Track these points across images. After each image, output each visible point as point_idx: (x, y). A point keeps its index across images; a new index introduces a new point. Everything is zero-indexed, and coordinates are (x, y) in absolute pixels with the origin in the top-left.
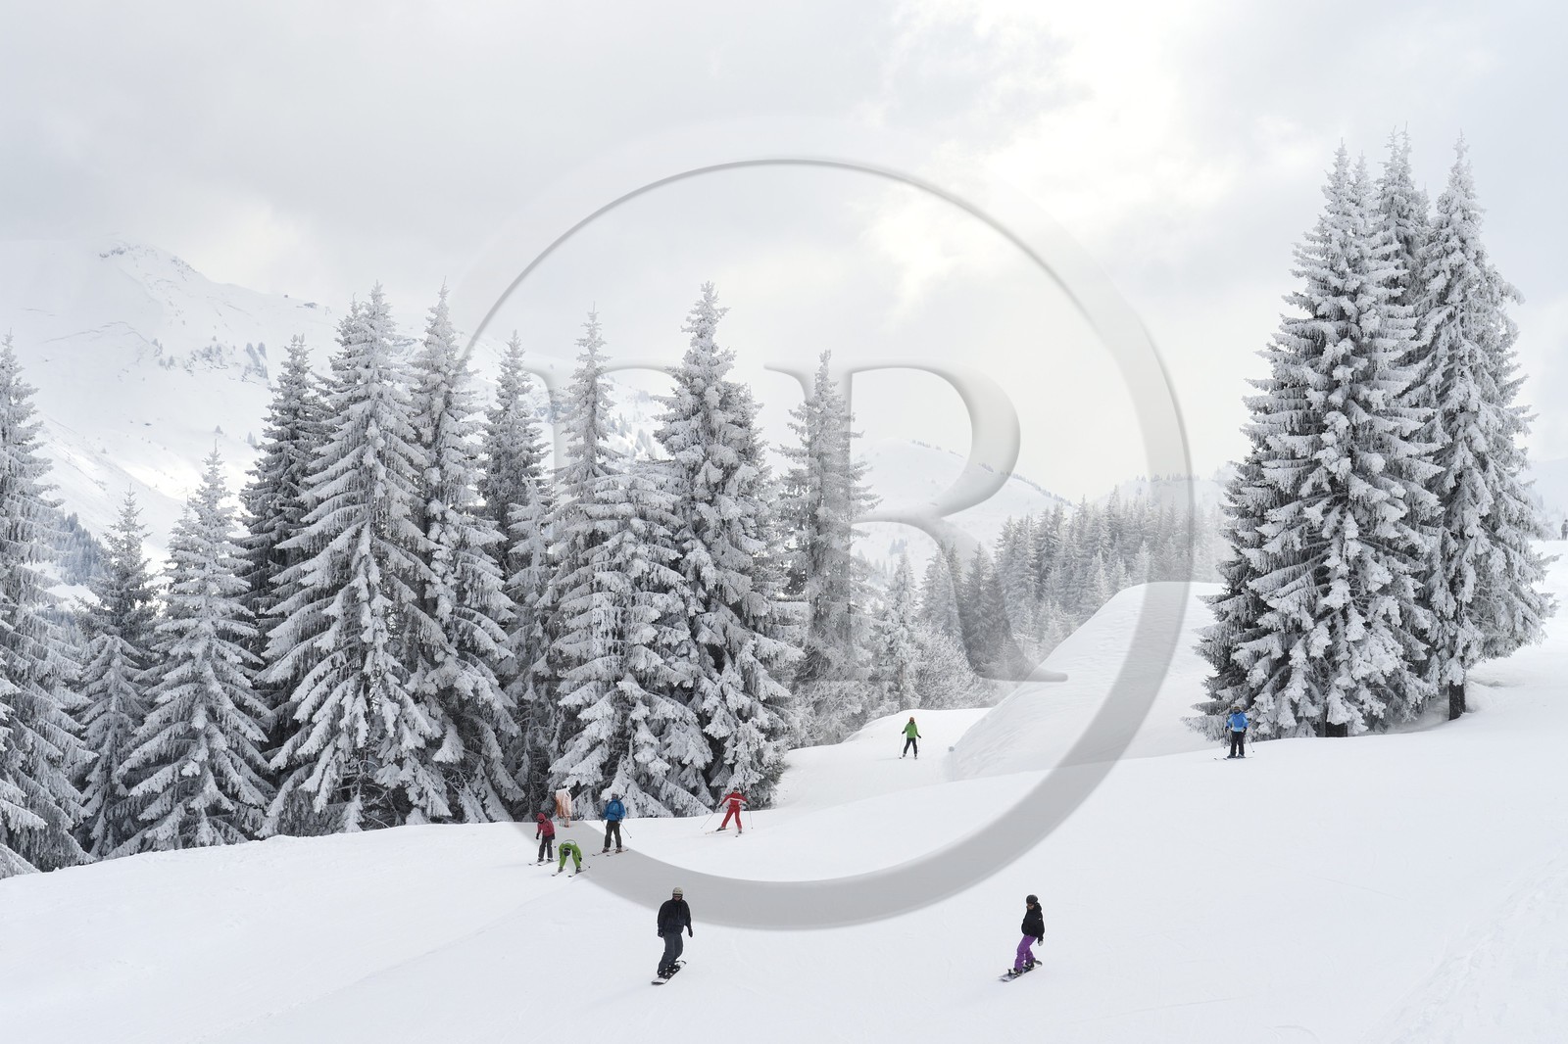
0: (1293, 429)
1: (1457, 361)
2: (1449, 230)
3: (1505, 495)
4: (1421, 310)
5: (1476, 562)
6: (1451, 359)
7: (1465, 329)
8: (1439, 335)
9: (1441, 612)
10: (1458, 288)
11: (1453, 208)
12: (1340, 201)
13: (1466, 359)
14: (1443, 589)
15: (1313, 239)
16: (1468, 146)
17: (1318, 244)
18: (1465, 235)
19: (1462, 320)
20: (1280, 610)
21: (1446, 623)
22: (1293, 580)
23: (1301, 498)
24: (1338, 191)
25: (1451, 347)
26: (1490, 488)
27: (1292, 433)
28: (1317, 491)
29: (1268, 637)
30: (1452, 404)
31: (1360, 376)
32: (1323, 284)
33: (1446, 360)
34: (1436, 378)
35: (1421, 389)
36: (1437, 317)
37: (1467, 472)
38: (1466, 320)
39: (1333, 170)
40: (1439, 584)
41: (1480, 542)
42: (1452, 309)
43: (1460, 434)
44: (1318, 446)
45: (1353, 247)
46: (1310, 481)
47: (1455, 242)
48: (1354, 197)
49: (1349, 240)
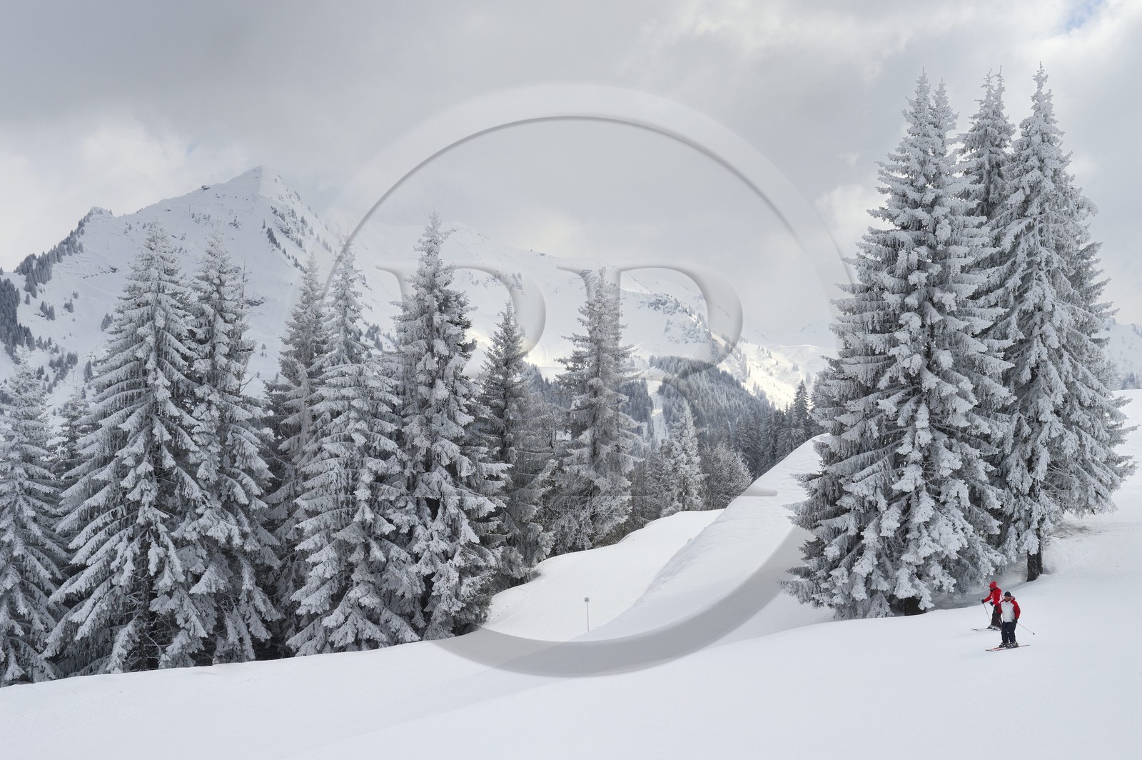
0: (874, 328)
1: (1035, 266)
2: (1029, 151)
3: (1078, 384)
4: (1002, 222)
5: (1049, 444)
6: (1030, 264)
7: (1043, 238)
8: (1019, 243)
9: (1017, 489)
10: (1036, 202)
11: (1033, 131)
12: (921, 124)
13: (1043, 264)
14: (1019, 468)
15: (896, 159)
16: (1047, 76)
17: (900, 163)
18: (1043, 154)
19: (1041, 231)
20: (855, 493)
21: (1022, 498)
22: (872, 464)
23: (879, 390)
24: (919, 116)
25: (1029, 254)
26: (1064, 378)
27: (874, 331)
28: (894, 383)
29: (846, 516)
30: (1028, 305)
31: (936, 280)
32: (904, 199)
33: (1025, 265)
34: (1014, 281)
35: (1000, 291)
36: (1016, 227)
37: (1043, 364)
38: (1045, 230)
39: (914, 97)
40: (1015, 463)
41: (1053, 426)
42: (1030, 220)
43: (1036, 331)
44: (894, 343)
45: (931, 165)
46: (887, 375)
47: (1034, 161)
48: (934, 120)
49: (927, 158)
